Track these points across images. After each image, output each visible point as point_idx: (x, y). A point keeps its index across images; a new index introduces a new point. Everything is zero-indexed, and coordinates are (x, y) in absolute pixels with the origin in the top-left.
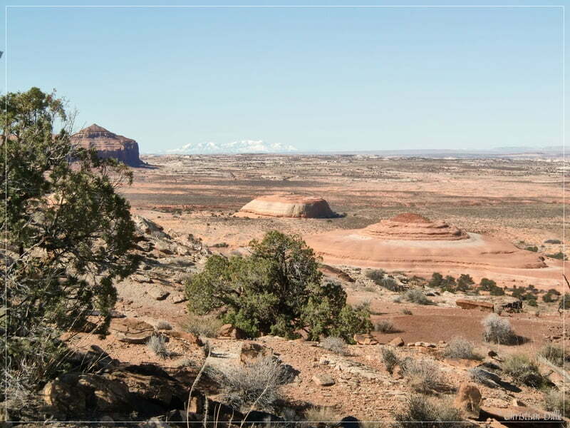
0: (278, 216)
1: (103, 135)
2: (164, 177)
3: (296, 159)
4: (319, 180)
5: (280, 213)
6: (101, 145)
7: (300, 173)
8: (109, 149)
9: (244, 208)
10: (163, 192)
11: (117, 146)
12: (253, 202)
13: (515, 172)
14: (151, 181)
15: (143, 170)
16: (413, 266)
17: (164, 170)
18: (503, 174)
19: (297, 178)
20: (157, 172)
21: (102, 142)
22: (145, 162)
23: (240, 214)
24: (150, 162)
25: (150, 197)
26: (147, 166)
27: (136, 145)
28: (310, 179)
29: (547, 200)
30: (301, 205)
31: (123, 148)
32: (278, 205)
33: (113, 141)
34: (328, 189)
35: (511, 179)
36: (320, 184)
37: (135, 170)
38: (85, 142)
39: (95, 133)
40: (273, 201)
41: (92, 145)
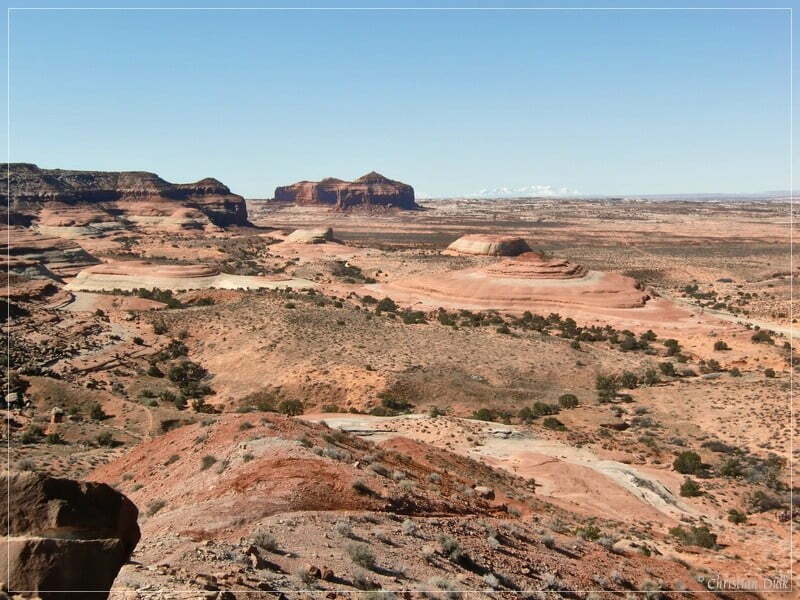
0: (476, 255)
1: (380, 181)
2: (432, 219)
4: (571, 221)
5: (477, 251)
6: (379, 190)
7: (559, 215)
8: (385, 193)
9: (451, 246)
10: (414, 232)
11: (392, 190)
12: (459, 240)
14: (418, 222)
15: (415, 212)
16: (512, 305)
17: (435, 212)
18: (751, 216)
19: (553, 220)
20: (428, 214)
21: (380, 187)
22: (420, 205)
23: (445, 252)
24: (425, 206)
25: (410, 237)
26: (423, 209)
27: (411, 190)
28: (563, 220)
29: (768, 240)
30: (497, 244)
31: (397, 192)
32: (477, 243)
33: (389, 187)
34: (565, 229)
35: (758, 220)
37: (407, 212)
38: (364, 188)
39: (373, 179)
40: (475, 240)
41: (370, 191)
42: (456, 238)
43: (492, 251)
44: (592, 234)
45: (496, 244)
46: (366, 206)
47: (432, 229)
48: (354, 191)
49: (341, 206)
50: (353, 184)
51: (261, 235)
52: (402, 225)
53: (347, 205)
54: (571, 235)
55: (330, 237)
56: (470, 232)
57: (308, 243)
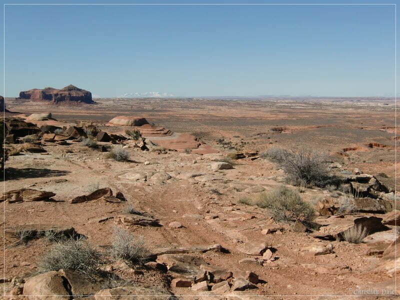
1: (75, 89)
2: (101, 108)
3: (166, 100)
4: (168, 109)
5: (123, 124)
6: (74, 94)
7: (163, 106)
8: (77, 95)
9: (110, 122)
10: (92, 115)
11: (81, 94)
12: (113, 119)
13: (257, 106)
14: (94, 110)
15: (92, 105)
17: (102, 105)
18: (251, 107)
19: (160, 108)
20: (99, 106)
21: (74, 93)
22: (95, 101)
23: (107, 125)
24: (97, 102)
26: (96, 103)
27: (91, 94)
28: (164, 109)
29: (257, 118)
31: (83, 95)
32: (123, 120)
33: (79, 92)
34: (166, 113)
35: (254, 109)
36: (166, 111)
37: (88, 105)
38: (67, 93)
39: (71, 89)
40: (122, 119)
41: (69, 94)
42: (113, 118)
43: (130, 124)
44: (178, 115)
45: (132, 121)
46: (68, 101)
47: (100, 114)
48: (61, 94)
49: (55, 101)
50: (61, 91)
51: (14, 116)
52: (86, 111)
53: (58, 101)
54: (167, 116)
55: (50, 117)
56: (119, 115)
57: (39, 120)
